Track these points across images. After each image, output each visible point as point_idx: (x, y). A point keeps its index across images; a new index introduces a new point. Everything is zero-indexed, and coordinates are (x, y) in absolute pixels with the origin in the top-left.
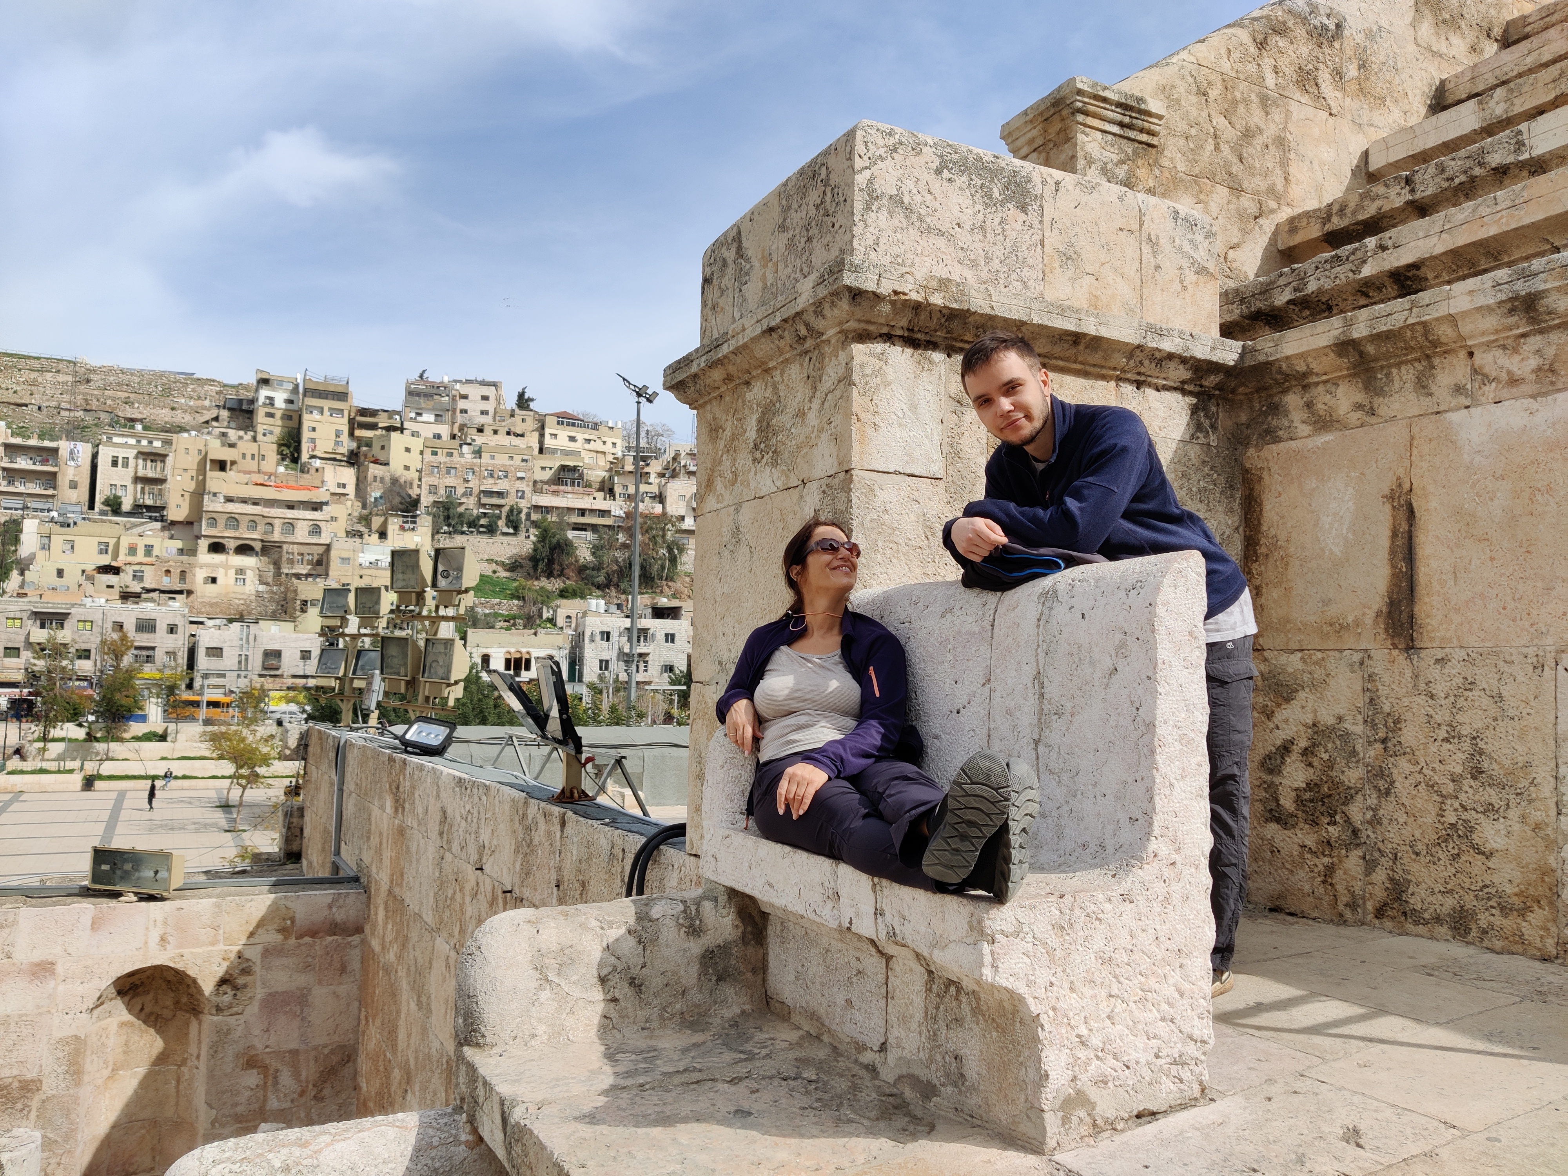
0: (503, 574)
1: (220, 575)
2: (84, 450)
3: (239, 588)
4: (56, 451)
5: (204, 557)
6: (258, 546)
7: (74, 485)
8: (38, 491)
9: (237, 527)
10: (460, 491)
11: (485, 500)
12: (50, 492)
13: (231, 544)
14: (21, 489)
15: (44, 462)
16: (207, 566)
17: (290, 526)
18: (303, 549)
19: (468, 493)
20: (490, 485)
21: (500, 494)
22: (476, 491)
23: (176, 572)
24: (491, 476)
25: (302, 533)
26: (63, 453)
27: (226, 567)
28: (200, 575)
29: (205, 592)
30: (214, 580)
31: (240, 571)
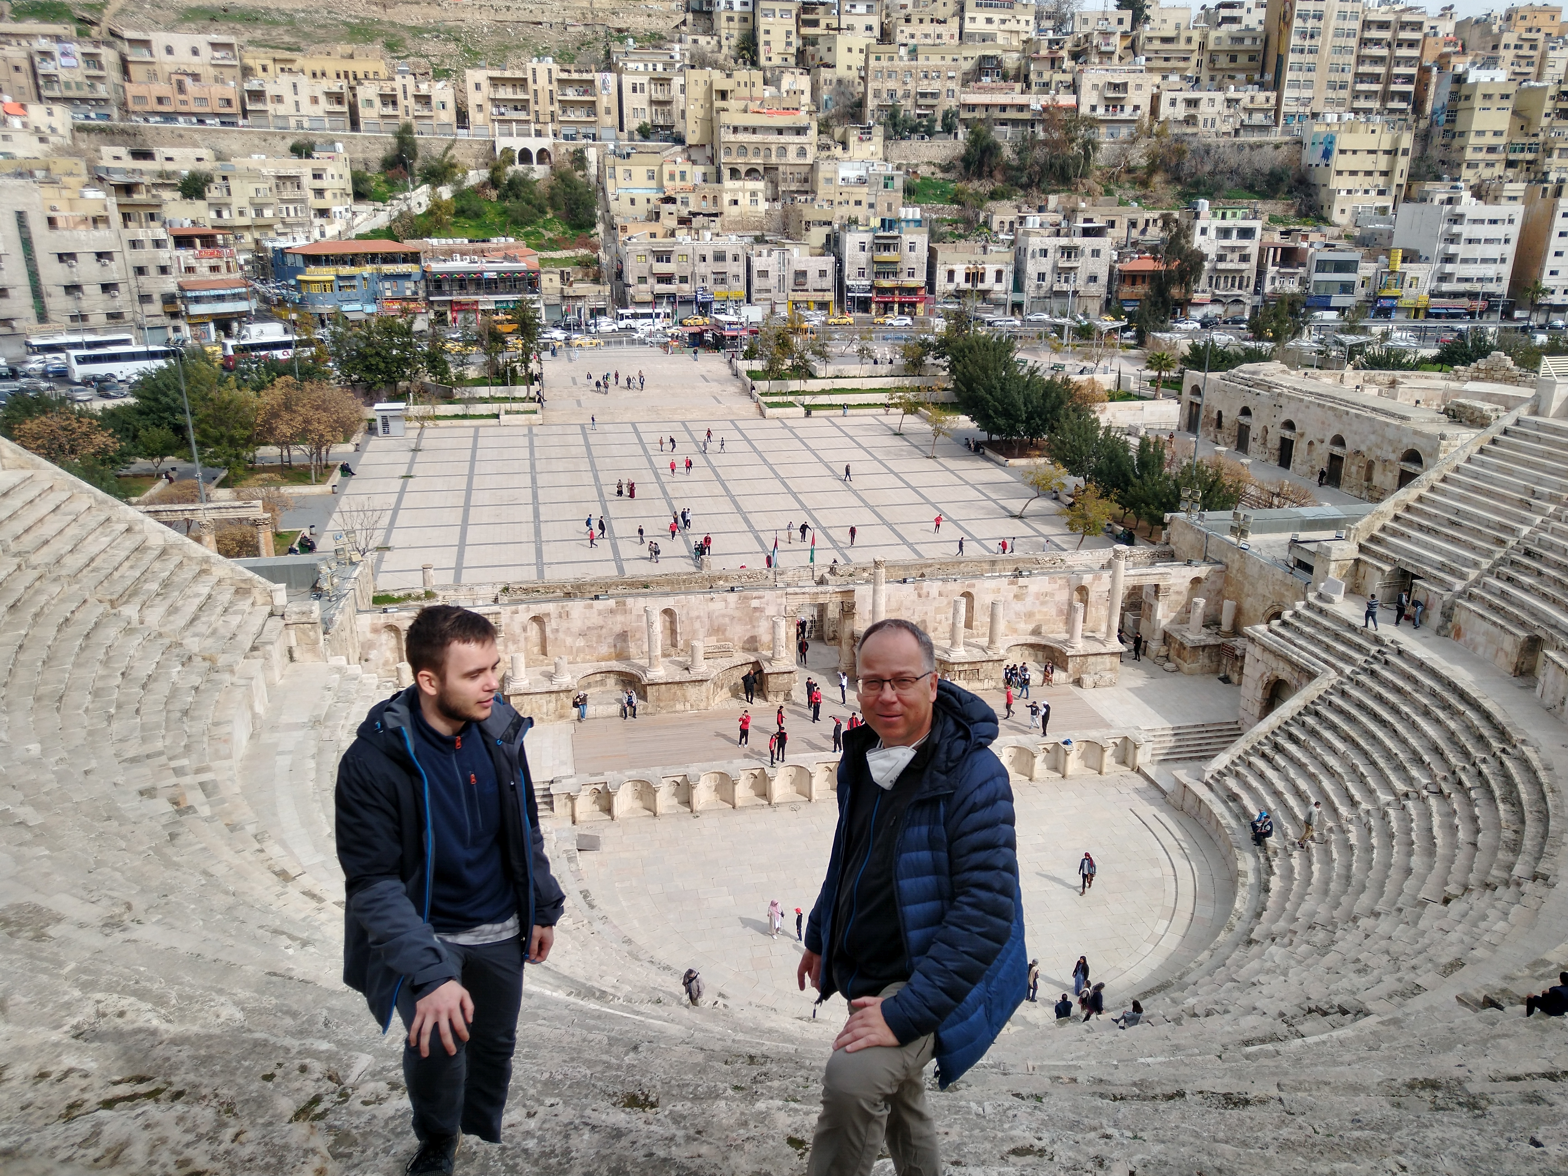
0: (939, 175)
1: (739, 197)
2: (611, 78)
3: (753, 208)
4: (592, 82)
5: (728, 184)
6: (761, 169)
7: (608, 111)
8: (584, 119)
9: (745, 154)
10: (900, 93)
11: (921, 101)
12: (592, 119)
13: (743, 169)
14: (573, 118)
15: (585, 92)
16: (731, 190)
17: (783, 150)
18: (793, 169)
19: (907, 95)
20: (926, 86)
21: (934, 95)
22: (913, 93)
23: (710, 197)
24: (926, 77)
25: (792, 157)
26: (598, 83)
27: (744, 190)
28: (727, 198)
29: (731, 212)
30: (736, 202)
31: (754, 194)
